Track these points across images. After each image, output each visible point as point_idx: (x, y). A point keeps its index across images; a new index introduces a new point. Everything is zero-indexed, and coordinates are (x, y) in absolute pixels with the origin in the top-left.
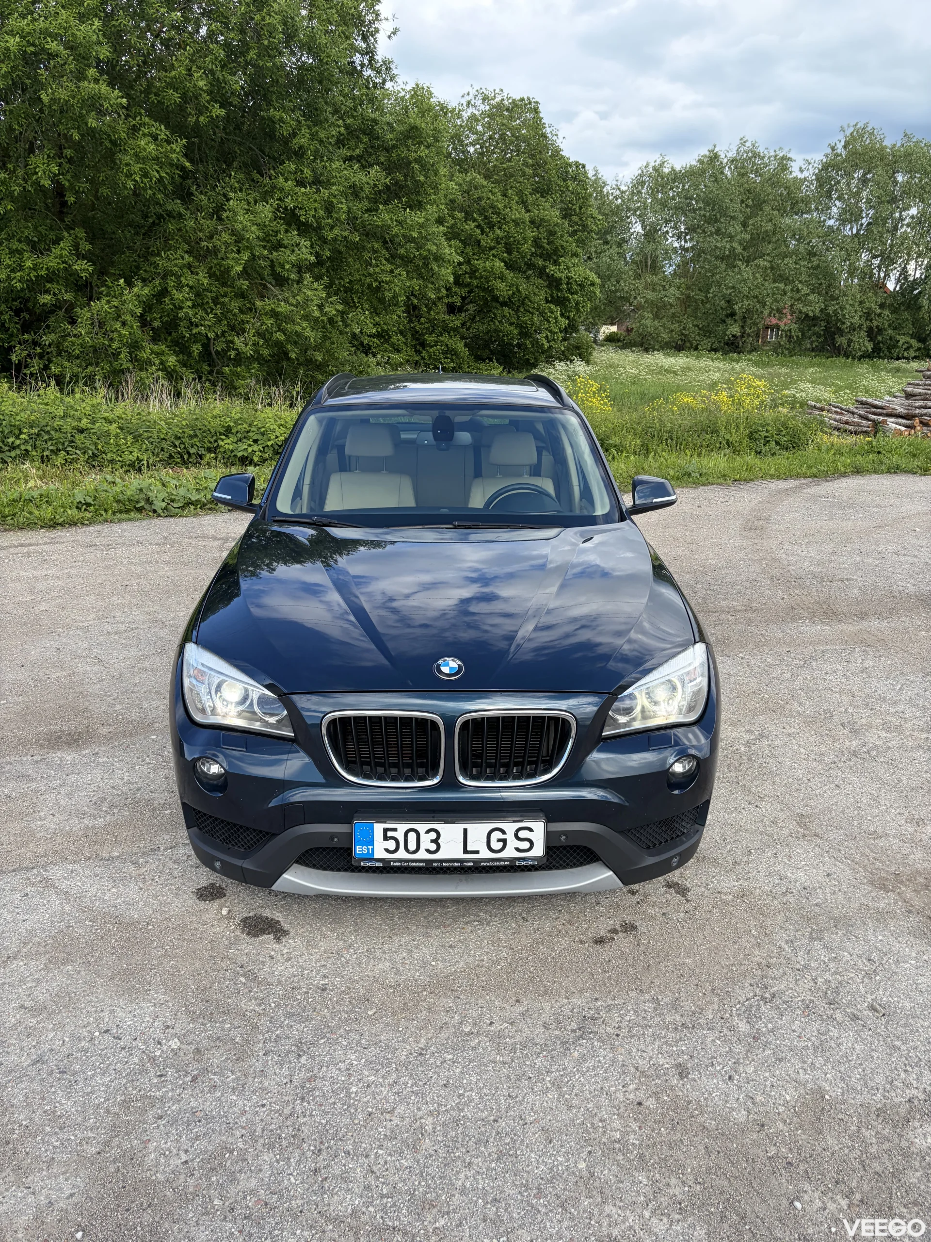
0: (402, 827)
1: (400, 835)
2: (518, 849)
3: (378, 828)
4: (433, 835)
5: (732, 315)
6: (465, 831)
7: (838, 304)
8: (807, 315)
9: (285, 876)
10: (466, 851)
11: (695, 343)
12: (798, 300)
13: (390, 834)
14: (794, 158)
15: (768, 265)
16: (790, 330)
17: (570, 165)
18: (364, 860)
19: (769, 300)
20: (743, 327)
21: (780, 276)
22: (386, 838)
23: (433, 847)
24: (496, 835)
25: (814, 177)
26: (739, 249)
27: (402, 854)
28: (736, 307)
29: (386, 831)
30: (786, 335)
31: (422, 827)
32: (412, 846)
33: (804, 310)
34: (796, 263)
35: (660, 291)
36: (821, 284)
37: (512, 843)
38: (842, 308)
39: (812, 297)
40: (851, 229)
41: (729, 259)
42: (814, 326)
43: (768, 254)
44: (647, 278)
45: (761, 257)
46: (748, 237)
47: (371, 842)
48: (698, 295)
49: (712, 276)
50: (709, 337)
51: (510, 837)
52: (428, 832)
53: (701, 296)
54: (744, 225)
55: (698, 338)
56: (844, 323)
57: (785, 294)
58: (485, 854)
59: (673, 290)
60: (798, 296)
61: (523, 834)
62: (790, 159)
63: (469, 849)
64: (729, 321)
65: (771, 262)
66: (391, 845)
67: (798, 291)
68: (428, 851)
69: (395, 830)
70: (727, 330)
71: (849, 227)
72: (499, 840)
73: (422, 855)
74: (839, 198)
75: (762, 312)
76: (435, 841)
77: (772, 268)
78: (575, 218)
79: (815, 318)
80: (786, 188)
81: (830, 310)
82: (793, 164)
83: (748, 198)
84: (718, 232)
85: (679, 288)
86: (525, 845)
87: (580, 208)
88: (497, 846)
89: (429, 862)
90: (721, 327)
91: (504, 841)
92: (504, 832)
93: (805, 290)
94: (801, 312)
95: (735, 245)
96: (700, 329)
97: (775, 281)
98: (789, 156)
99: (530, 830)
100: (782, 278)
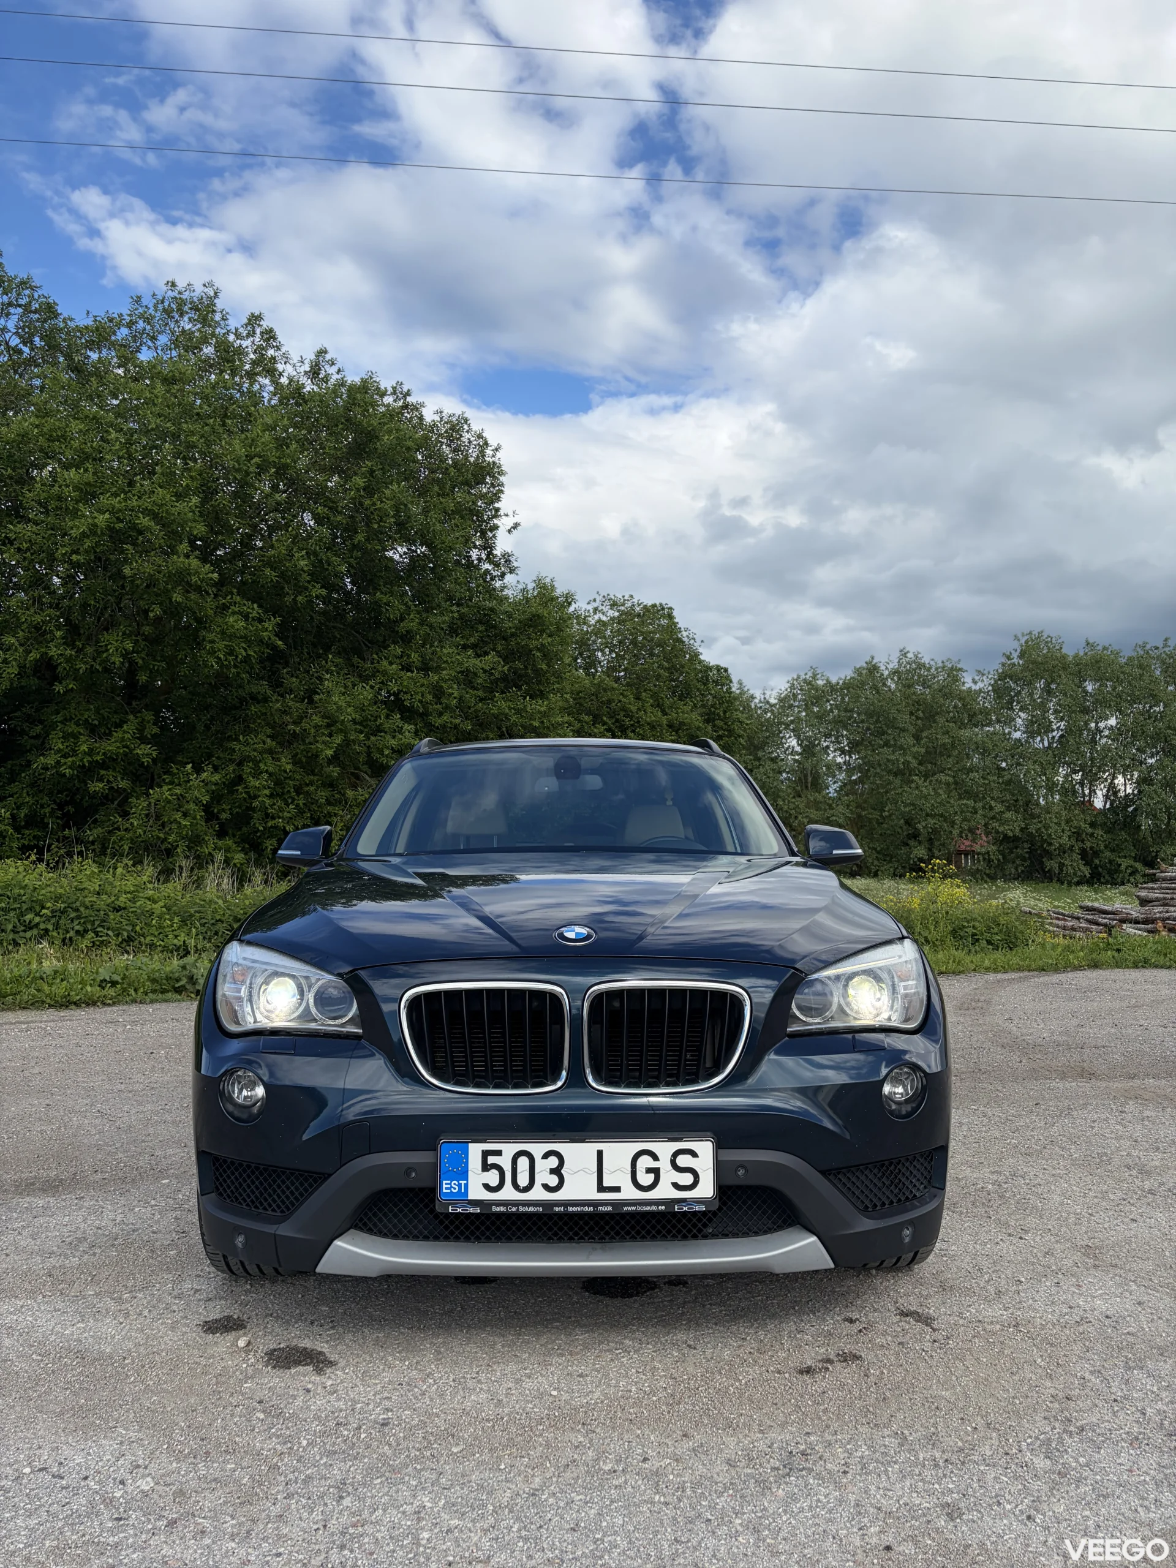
0: (509, 1149)
1: (505, 1162)
2: (676, 1186)
3: (475, 1150)
4: (553, 1162)
5: (915, 836)
6: (600, 1153)
7: (1040, 822)
8: (1006, 837)
9: (338, 1243)
10: (601, 1188)
11: (873, 869)
12: (993, 818)
13: (491, 1160)
14: (965, 668)
15: (951, 780)
16: (988, 853)
17: (710, 668)
18: (453, 1203)
19: (958, 819)
20: (930, 850)
21: (966, 792)
22: (486, 1167)
23: (553, 1181)
24: (645, 1162)
25: (990, 688)
26: (914, 763)
27: (508, 1193)
28: (919, 826)
29: (486, 1154)
30: (984, 859)
31: (537, 1149)
32: (523, 1181)
33: (1001, 829)
34: (984, 778)
35: (825, 810)
36: (1017, 801)
37: (669, 1176)
38: (1047, 827)
39: (1008, 815)
40: (1042, 740)
41: (904, 773)
42: (1016, 848)
43: (949, 769)
44: (809, 796)
45: (942, 772)
46: (923, 750)
47: (464, 1174)
48: (871, 814)
49: (887, 792)
50: (890, 861)
51: (664, 1164)
52: (546, 1156)
53: (876, 815)
54: (917, 738)
55: (876, 862)
56: (1051, 844)
57: (976, 813)
58: (629, 1193)
59: (841, 809)
60: (992, 814)
61: (683, 1161)
62: (960, 670)
63: (605, 1185)
64: (912, 843)
65: (954, 777)
66: (493, 1178)
67: (991, 808)
68: (546, 1187)
69: (499, 1153)
70: (911, 853)
71: (1039, 738)
72: (649, 1171)
73: (538, 1194)
74: (1021, 710)
75: (951, 832)
76: (557, 1171)
77: (956, 783)
78: (719, 723)
79: (1016, 839)
80: (960, 699)
81: (1032, 829)
82: (964, 674)
83: (918, 710)
84: (887, 744)
85: (848, 806)
86: (687, 1179)
87: (725, 712)
88: (646, 1179)
89: (548, 1205)
90: (904, 850)
91: (656, 1172)
92: (655, 1158)
93: (999, 808)
94: (997, 832)
95: (909, 758)
96: (878, 853)
97: (960, 798)
98: (959, 666)
99: (694, 1154)
100: (969, 794)
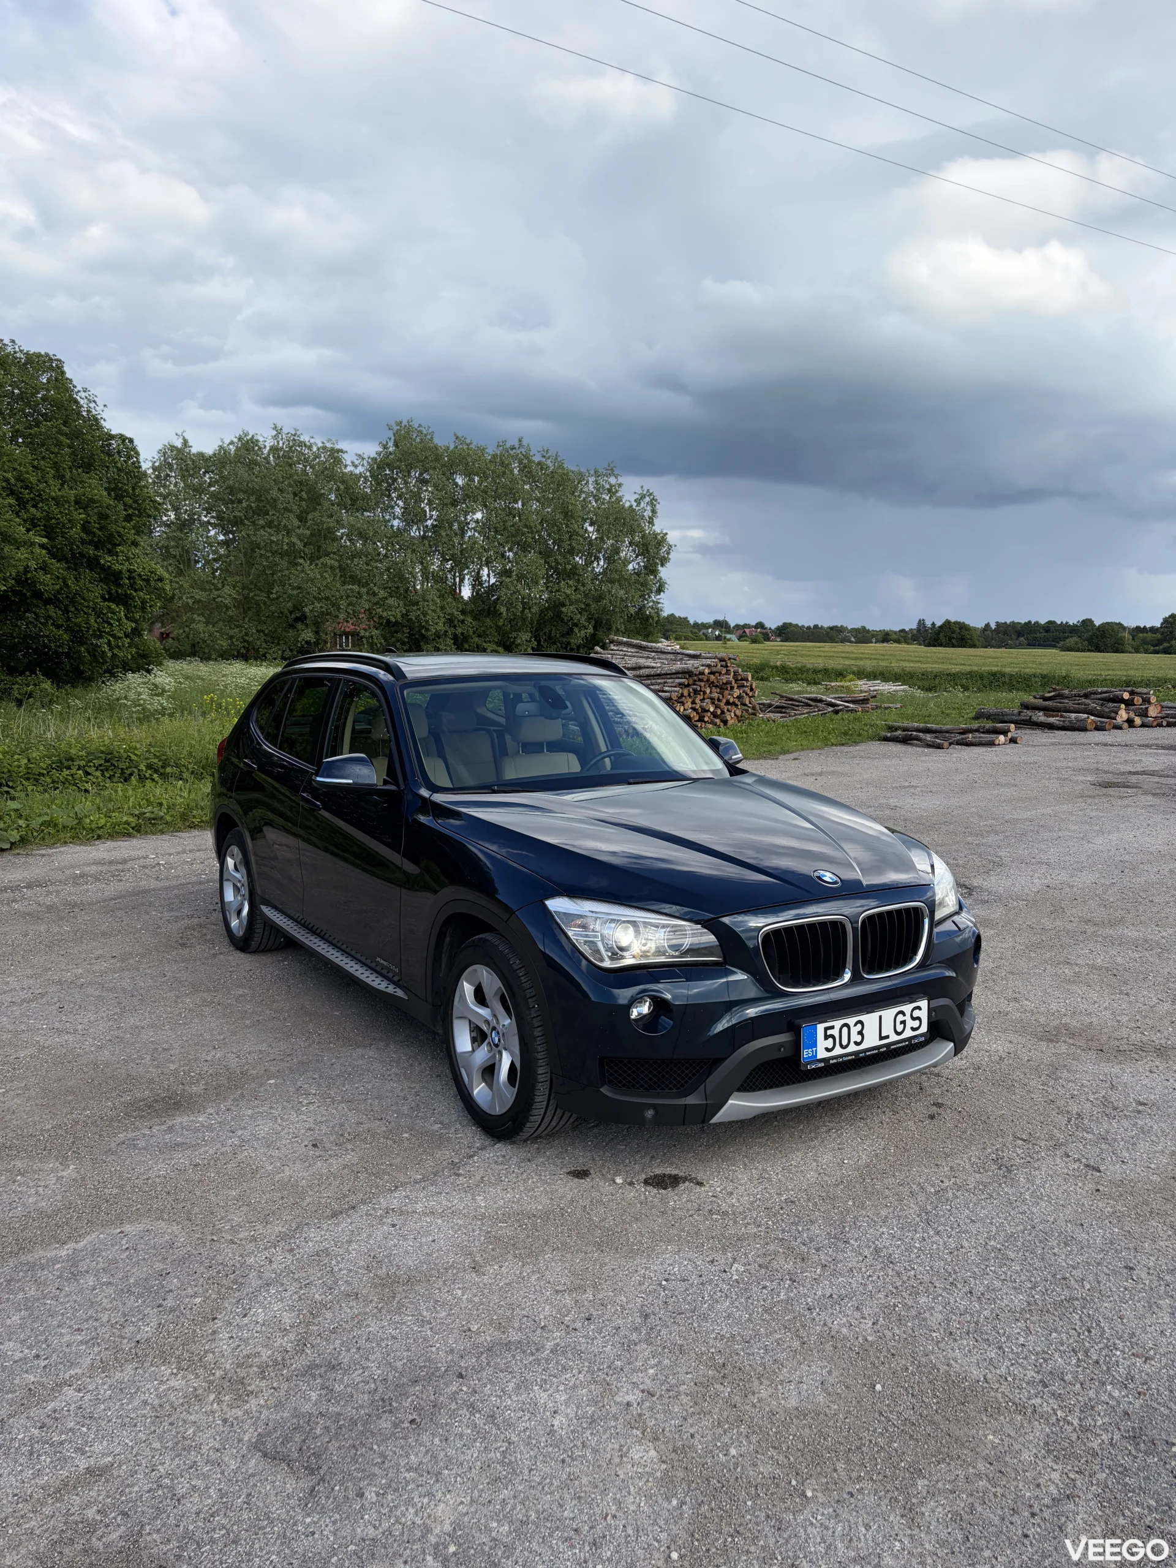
5: (302, 618)
7: (419, 609)
8: (388, 621)
11: (262, 651)
12: (376, 604)
14: (345, 449)
15: (336, 564)
16: (372, 637)
19: (343, 604)
20: (317, 633)
21: (351, 577)
25: (368, 474)
26: (299, 545)
28: (306, 610)
30: (368, 642)
33: (385, 615)
34: (367, 565)
35: (210, 590)
36: (398, 588)
38: (425, 614)
39: (391, 601)
40: (419, 529)
41: (292, 555)
42: (397, 632)
43: (334, 553)
44: (192, 575)
45: (327, 555)
46: (308, 532)
48: (259, 596)
49: (273, 574)
50: (278, 644)
53: (263, 597)
54: (302, 519)
55: (264, 645)
56: (427, 630)
57: (361, 597)
59: (227, 590)
60: (374, 600)
62: (341, 451)
64: (299, 626)
65: (339, 561)
67: (374, 594)
70: (299, 636)
71: (415, 528)
74: (399, 497)
75: (337, 617)
77: (340, 567)
79: (397, 623)
80: (343, 482)
81: (412, 616)
82: (345, 456)
83: (302, 490)
84: (270, 524)
85: (234, 587)
90: (291, 633)
93: (382, 594)
94: (381, 617)
95: (294, 539)
96: (265, 635)
97: (344, 583)
98: (337, 447)
100: (354, 580)
